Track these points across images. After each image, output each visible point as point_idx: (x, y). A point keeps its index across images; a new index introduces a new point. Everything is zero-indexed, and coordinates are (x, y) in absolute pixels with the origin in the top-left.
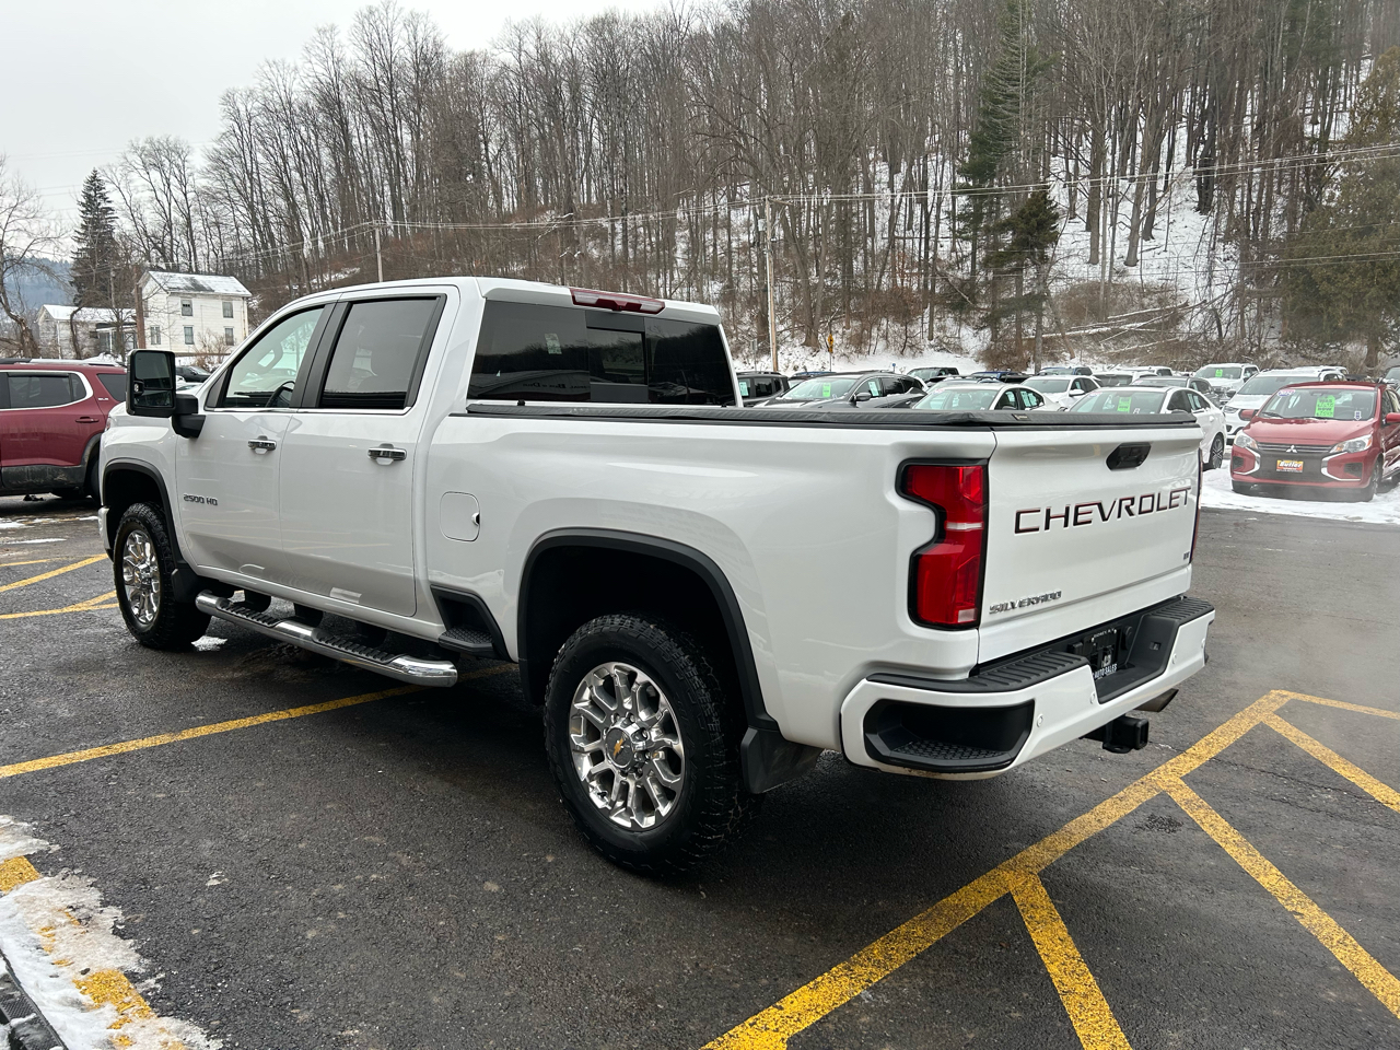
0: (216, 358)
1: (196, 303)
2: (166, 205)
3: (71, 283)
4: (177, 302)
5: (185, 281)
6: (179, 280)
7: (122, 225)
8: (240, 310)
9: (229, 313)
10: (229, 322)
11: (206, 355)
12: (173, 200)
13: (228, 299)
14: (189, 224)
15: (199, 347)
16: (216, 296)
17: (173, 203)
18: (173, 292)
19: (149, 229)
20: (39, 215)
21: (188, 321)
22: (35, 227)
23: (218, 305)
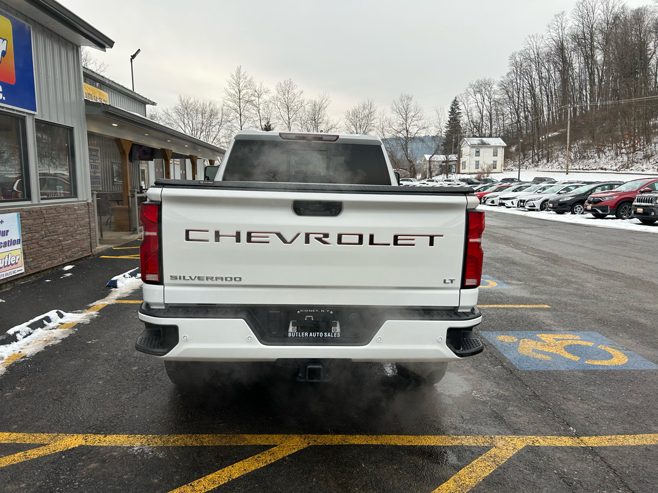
0: (486, 174)
1: (482, 150)
2: (482, 108)
3: (442, 145)
4: (474, 150)
5: (478, 141)
6: (476, 141)
7: (464, 120)
8: (501, 152)
9: (495, 155)
10: (495, 158)
11: (482, 173)
12: (485, 106)
13: (496, 147)
14: (491, 115)
15: (480, 170)
16: (491, 147)
17: (485, 107)
18: (472, 146)
19: (475, 120)
20: (422, 118)
21: (477, 158)
22: (420, 123)
23: (492, 150)
